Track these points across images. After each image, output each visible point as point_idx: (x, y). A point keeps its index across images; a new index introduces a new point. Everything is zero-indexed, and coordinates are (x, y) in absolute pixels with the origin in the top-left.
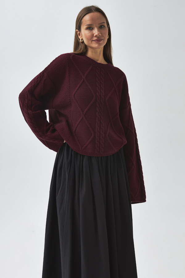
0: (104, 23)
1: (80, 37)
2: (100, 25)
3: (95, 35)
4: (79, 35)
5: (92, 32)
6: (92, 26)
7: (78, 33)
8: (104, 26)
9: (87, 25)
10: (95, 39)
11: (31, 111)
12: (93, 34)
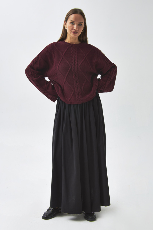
0: (82, 23)
1: (65, 26)
2: (79, 23)
3: (74, 29)
4: (65, 25)
5: (73, 27)
6: (74, 22)
7: (65, 23)
8: (82, 25)
9: (71, 21)
10: (73, 31)
11: (34, 78)
12: (73, 28)
